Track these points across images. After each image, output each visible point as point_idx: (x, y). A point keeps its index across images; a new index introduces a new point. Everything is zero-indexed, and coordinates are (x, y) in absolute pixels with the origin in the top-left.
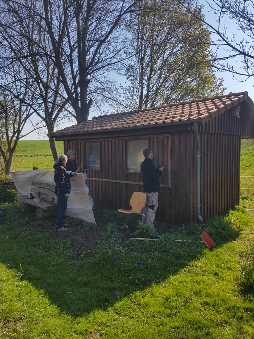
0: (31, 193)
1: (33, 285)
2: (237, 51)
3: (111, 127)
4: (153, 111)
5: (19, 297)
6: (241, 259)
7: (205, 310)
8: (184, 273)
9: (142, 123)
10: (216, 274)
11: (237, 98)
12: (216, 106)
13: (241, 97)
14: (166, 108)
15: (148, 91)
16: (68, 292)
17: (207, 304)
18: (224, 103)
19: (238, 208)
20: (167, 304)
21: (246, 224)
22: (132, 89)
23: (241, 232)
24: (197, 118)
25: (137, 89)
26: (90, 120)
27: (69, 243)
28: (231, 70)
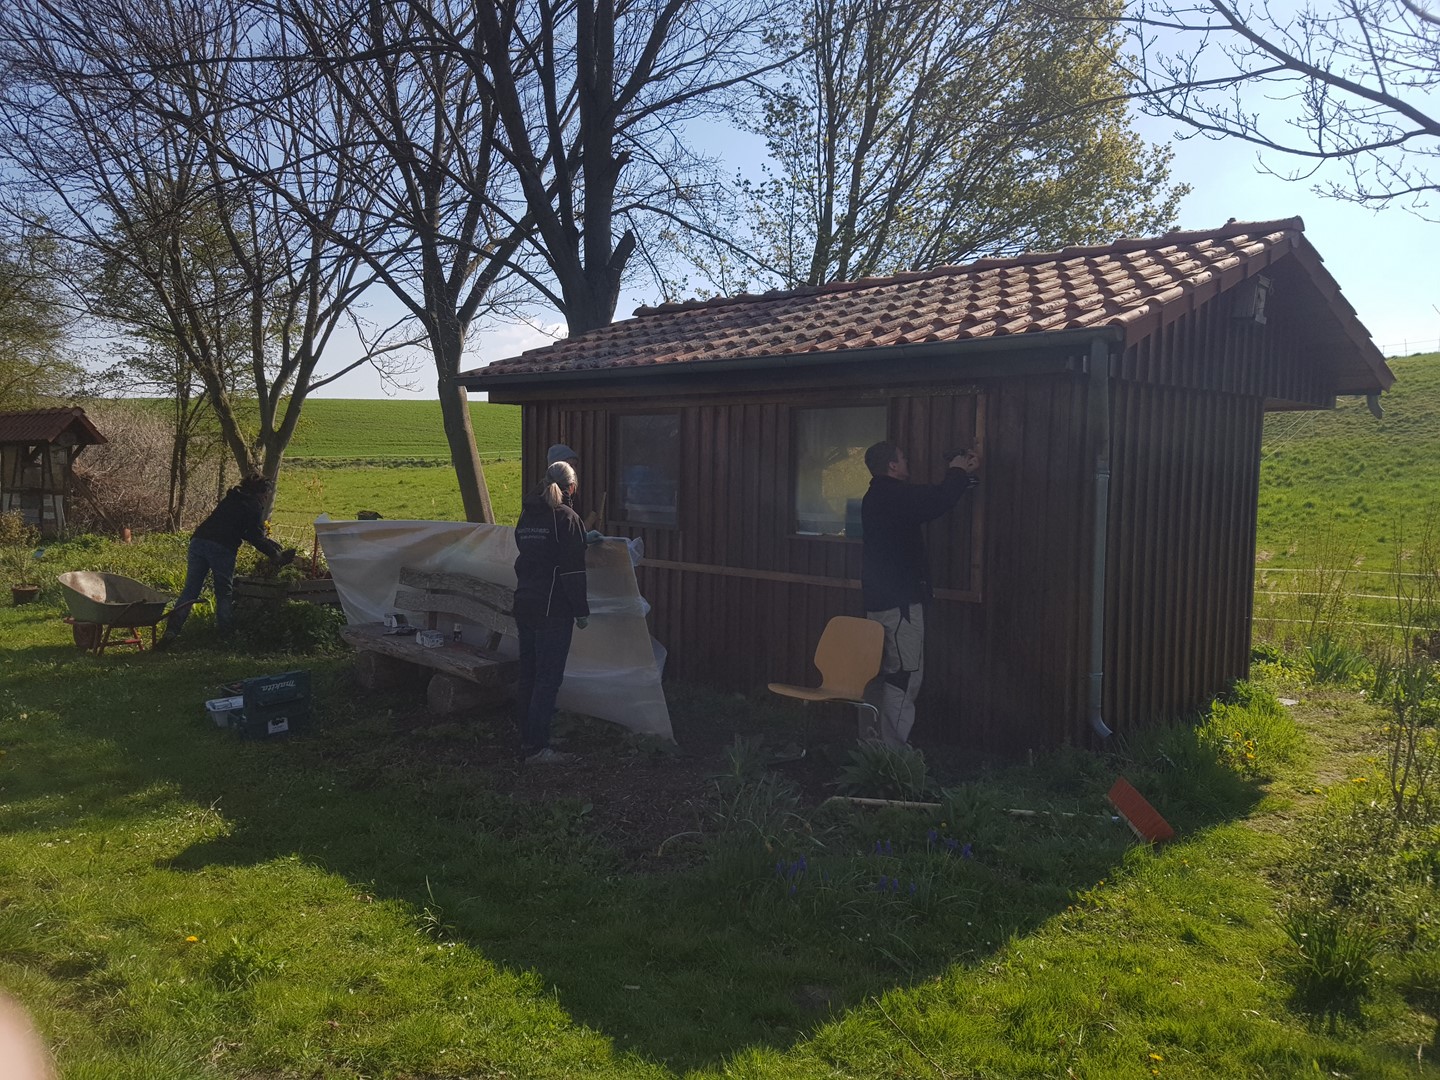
0: (399, 611)
1: (486, 956)
2: (1269, 54)
3: (733, 351)
4: (901, 290)
5: (446, 997)
6: (1276, 888)
7: (1167, 1059)
8: (1064, 931)
9: (865, 338)
10: (1189, 938)
11: (1261, 246)
12: (1179, 277)
13: (1276, 240)
14: (957, 279)
15: (855, 202)
16: (627, 987)
17: (1174, 1039)
18: (1208, 263)
19: (1246, 691)
20: (1019, 1036)
21: (1282, 758)
22: (787, 192)
23: (1263, 787)
24: (1104, 323)
25: (806, 194)
26: (627, 322)
27: (587, 808)
28: (1250, 134)
